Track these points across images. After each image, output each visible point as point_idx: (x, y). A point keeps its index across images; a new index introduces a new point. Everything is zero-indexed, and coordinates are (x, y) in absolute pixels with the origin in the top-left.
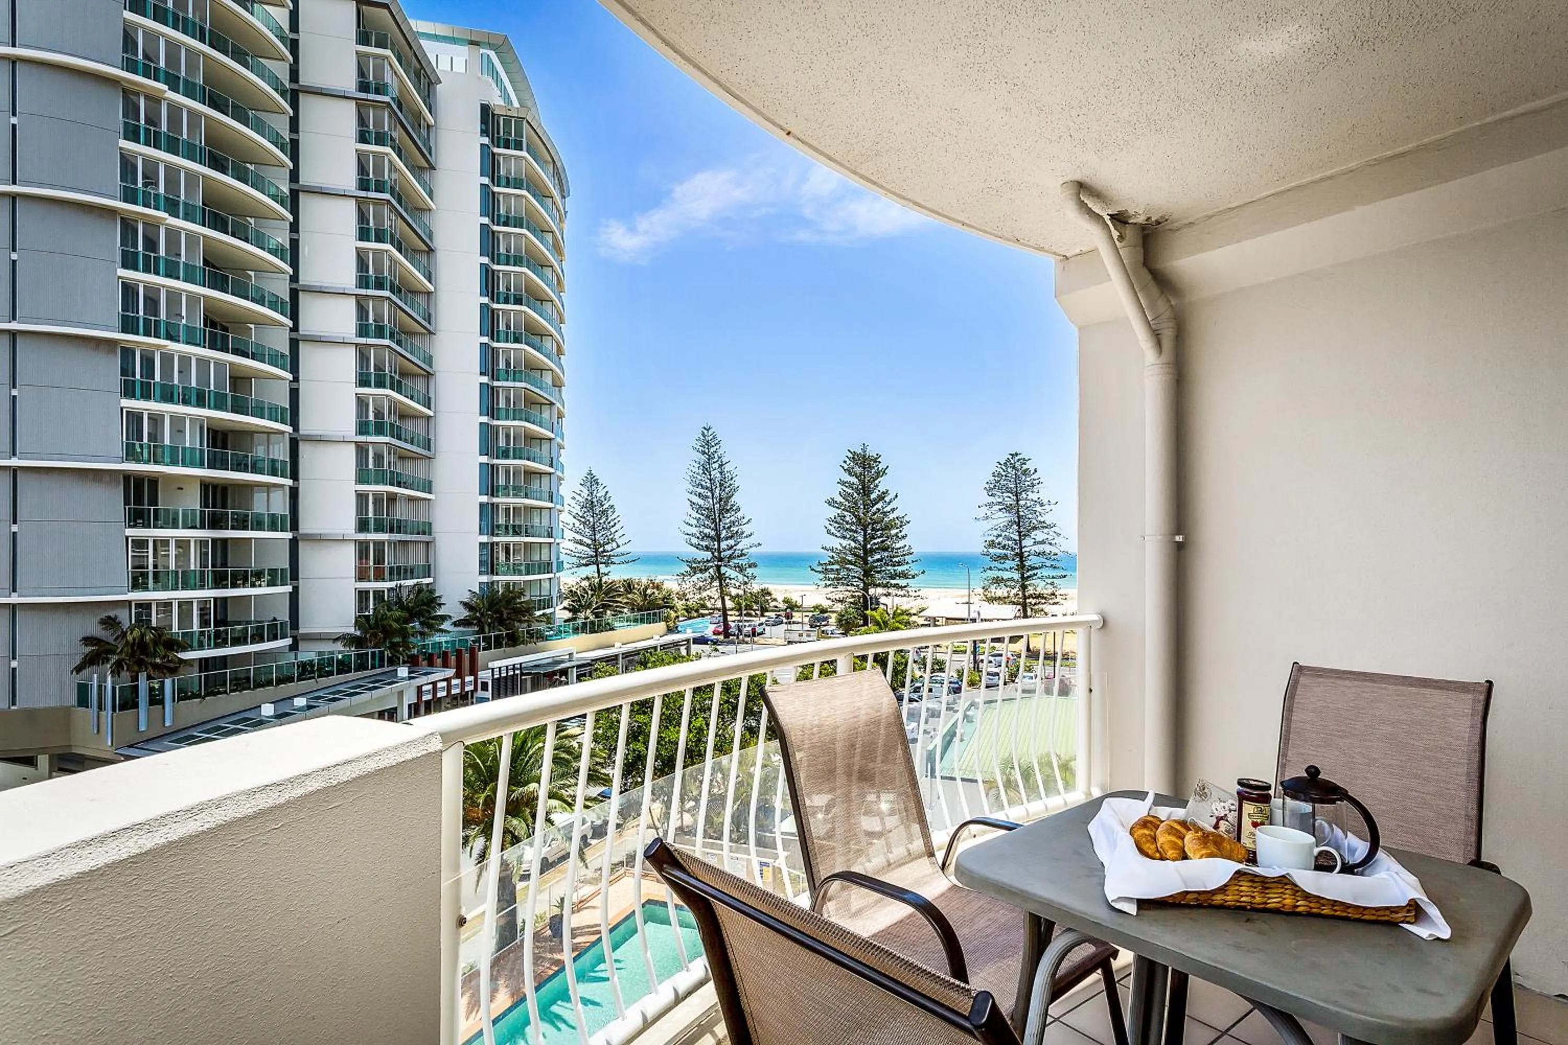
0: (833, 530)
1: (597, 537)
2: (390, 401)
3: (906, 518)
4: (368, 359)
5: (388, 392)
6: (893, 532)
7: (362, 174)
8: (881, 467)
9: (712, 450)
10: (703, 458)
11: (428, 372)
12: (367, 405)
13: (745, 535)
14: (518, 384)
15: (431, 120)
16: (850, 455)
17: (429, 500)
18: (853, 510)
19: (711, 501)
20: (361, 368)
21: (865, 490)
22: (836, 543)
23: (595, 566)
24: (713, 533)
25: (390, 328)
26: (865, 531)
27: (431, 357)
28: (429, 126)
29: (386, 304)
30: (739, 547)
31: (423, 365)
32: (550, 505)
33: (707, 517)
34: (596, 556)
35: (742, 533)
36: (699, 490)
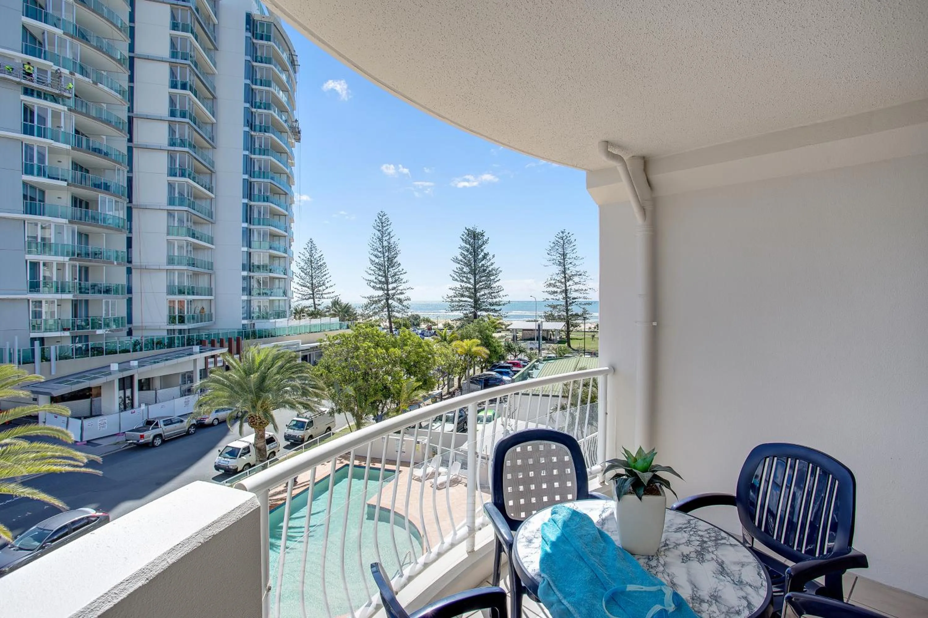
0: (456, 277)
1: (314, 282)
2: (188, 185)
3: (499, 269)
4: (175, 161)
5: (187, 180)
6: (492, 278)
7: (174, 49)
8: (485, 238)
9: (385, 228)
10: (379, 234)
11: (211, 171)
12: (174, 188)
13: (403, 281)
14: (266, 180)
15: (216, 21)
16: (466, 231)
17: (212, 249)
18: (468, 265)
19: (382, 259)
20: (171, 165)
21: (475, 253)
22: (458, 285)
23: (312, 300)
24: (383, 280)
25: (189, 142)
26: (475, 277)
27: (213, 162)
28: (214, 25)
29: (187, 126)
30: (400, 288)
31: (209, 166)
32: (284, 255)
33: (380, 269)
34: (313, 294)
35: (402, 280)
36: (376, 253)
